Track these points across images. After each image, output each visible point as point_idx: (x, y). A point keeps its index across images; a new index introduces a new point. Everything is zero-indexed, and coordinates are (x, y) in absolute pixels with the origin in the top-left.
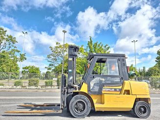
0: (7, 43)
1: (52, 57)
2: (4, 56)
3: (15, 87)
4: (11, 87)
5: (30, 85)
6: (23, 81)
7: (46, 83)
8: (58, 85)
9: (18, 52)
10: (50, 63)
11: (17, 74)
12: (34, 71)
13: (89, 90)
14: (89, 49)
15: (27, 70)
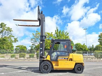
0: (7, 32)
1: (34, 40)
2: (5, 40)
3: (11, 58)
4: (9, 58)
5: (20, 57)
6: (16, 55)
7: (30, 56)
8: (37, 57)
9: (13, 37)
10: (32, 43)
11: (12, 51)
12: (23, 48)
13: (51, 59)
14: (56, 35)
15: (19, 48)
